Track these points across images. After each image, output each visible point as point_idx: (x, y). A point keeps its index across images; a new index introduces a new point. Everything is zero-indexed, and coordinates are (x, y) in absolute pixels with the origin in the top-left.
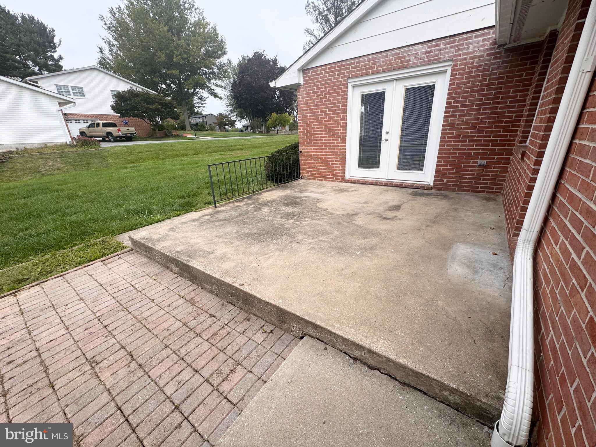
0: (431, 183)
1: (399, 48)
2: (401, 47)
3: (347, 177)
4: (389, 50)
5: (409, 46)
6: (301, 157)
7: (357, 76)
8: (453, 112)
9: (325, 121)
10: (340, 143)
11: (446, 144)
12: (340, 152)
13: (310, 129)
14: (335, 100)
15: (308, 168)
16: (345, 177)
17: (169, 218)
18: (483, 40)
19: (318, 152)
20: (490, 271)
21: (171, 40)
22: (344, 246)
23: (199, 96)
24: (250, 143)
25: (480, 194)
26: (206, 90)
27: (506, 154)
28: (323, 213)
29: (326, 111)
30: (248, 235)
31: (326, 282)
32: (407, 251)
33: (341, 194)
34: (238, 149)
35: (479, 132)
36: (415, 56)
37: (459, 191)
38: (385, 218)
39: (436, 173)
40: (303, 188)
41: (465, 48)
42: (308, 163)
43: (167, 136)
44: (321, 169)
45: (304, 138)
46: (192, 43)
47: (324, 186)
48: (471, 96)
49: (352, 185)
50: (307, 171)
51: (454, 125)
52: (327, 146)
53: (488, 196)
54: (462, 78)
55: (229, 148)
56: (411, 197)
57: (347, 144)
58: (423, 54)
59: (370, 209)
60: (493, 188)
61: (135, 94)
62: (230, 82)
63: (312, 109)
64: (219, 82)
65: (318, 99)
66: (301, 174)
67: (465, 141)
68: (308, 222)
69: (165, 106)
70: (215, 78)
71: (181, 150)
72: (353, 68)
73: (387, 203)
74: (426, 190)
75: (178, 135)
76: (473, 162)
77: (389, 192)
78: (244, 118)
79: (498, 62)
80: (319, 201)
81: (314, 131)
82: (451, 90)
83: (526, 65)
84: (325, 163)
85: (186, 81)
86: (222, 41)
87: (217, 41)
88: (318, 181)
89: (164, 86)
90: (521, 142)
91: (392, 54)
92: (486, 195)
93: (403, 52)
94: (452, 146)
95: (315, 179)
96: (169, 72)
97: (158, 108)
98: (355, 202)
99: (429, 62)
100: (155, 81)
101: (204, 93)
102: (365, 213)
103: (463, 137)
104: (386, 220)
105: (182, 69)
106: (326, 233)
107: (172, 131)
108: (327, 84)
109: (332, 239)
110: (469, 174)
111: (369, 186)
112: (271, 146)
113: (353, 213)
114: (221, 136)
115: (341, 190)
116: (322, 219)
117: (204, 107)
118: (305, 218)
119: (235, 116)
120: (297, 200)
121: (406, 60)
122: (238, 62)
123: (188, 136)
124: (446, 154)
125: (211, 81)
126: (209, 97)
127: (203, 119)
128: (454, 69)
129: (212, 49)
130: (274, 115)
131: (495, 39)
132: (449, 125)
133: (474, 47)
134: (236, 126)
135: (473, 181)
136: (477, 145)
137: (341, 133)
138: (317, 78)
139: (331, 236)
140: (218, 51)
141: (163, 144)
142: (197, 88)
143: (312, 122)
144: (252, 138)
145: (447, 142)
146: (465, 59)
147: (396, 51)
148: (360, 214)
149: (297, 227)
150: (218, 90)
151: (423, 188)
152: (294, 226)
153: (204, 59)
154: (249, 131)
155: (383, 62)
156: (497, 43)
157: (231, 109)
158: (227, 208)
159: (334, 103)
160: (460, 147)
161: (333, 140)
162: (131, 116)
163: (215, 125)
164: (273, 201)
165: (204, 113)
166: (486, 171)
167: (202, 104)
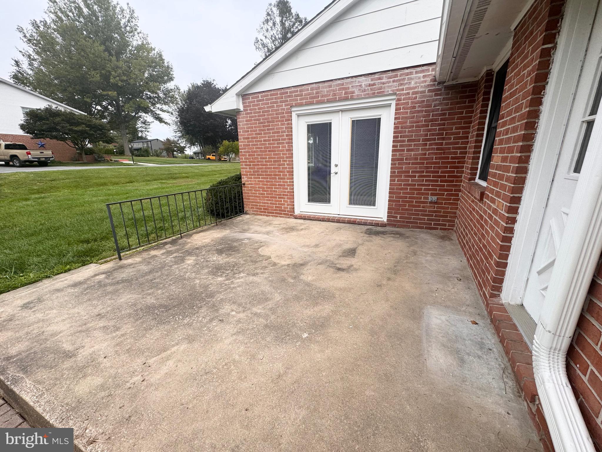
0: (385, 219)
1: (343, 79)
2: (345, 78)
3: (297, 212)
4: (332, 80)
5: (352, 77)
6: (245, 190)
7: (301, 105)
8: (401, 146)
9: (269, 151)
10: (286, 175)
11: (396, 179)
12: (288, 185)
13: (252, 159)
14: (279, 128)
15: (253, 202)
16: (294, 212)
17: (49, 277)
18: (423, 76)
19: (263, 184)
20: (479, 357)
21: (108, 61)
22: (286, 323)
23: (142, 120)
24: (197, 171)
25: (434, 232)
26: (149, 114)
27: (455, 191)
28: (265, 263)
29: (270, 140)
30: (149, 309)
31: (249, 414)
32: (370, 326)
33: (289, 234)
34: (184, 177)
35: (427, 168)
36: (358, 88)
37: (414, 228)
38: (339, 269)
39: (389, 208)
40: (246, 227)
41: (407, 83)
42: (252, 196)
43: (97, 161)
44: (268, 203)
45: (247, 168)
46: (134, 66)
47: (270, 224)
48: (416, 131)
49: (301, 221)
50: (252, 205)
51: (402, 159)
52: (273, 178)
53: (442, 234)
54: (407, 113)
55: (172, 176)
56: (366, 237)
57: (294, 177)
58: (366, 86)
59: (321, 255)
60: (445, 225)
61: (54, 113)
62: (178, 108)
63: (255, 138)
64: (165, 107)
65: (260, 127)
66: (246, 209)
67: (415, 176)
68: (242, 280)
69: (94, 128)
70: (160, 103)
71: (110, 178)
72: (296, 96)
73: (340, 245)
74: (380, 227)
75: (111, 160)
76: (425, 198)
77: (342, 231)
78: (194, 145)
79: (439, 98)
80: (262, 244)
81: (258, 162)
82: (397, 124)
83: (465, 103)
84: (271, 197)
85: (125, 103)
86: (168, 67)
87: (163, 67)
88: (265, 217)
89: (99, 108)
90: (470, 179)
91: (336, 85)
92: (439, 232)
93: (347, 83)
94: (402, 181)
95: (262, 215)
96: (105, 93)
97: (85, 130)
98: (304, 246)
99: (373, 94)
100: (86, 102)
101: (149, 118)
102: (316, 261)
103: (413, 172)
104: (340, 272)
105: (121, 91)
106: (263, 298)
107: (105, 155)
108: (269, 111)
109: (271, 309)
110: (421, 211)
111: (320, 222)
112: (222, 174)
113: (301, 262)
114: (165, 162)
115: (290, 228)
116: (262, 273)
117: (148, 131)
118: (240, 273)
119: (184, 143)
120: (235, 244)
121: (350, 91)
122: (187, 89)
123: (124, 162)
124: (397, 189)
125: (156, 106)
126: (153, 122)
127: (148, 145)
128: (399, 103)
129: (157, 75)
130: (226, 142)
131: (435, 76)
132: (398, 160)
133: (416, 83)
134: (186, 153)
135: (426, 218)
136: (426, 181)
137: (287, 164)
138: (258, 105)
139: (270, 304)
140: (165, 76)
141: (86, 170)
142: (139, 112)
143: (254, 152)
144: (200, 166)
145: (397, 176)
146: (408, 94)
147: (339, 82)
148: (310, 264)
149: (226, 290)
150: (163, 115)
151: (377, 224)
152: (222, 287)
153: (147, 83)
154: (200, 158)
155: (327, 92)
156: (437, 79)
157: (180, 135)
158: (138, 259)
159: (278, 132)
160: (410, 183)
161: (279, 171)
162: (48, 137)
163: (162, 151)
164: (204, 246)
165: (149, 138)
166: (438, 208)
167: (146, 128)
